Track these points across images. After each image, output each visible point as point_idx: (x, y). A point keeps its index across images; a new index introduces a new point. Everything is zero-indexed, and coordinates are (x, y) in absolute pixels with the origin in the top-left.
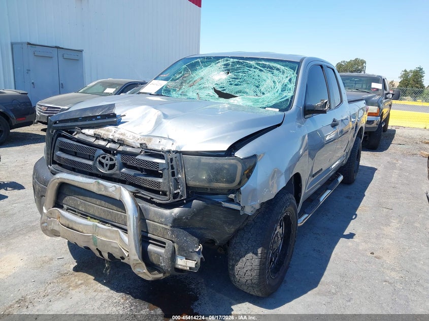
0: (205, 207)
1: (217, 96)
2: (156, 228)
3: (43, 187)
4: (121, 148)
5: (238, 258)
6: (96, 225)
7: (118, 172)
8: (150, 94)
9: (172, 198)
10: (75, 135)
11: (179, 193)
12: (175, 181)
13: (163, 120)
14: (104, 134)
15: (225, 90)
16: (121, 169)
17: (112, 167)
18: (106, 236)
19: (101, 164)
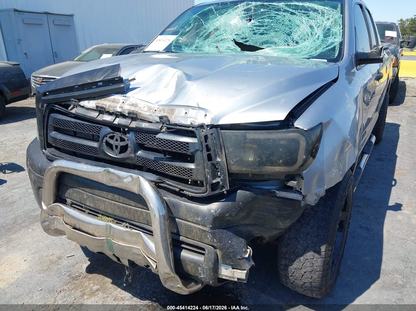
0: (254, 199)
1: (239, 49)
2: (190, 230)
3: (39, 177)
4: (134, 124)
5: (293, 257)
6: (110, 226)
7: (132, 155)
8: (158, 52)
9: (209, 189)
10: (71, 110)
11: (218, 183)
12: (213, 167)
13: (187, 82)
14: (109, 106)
15: (248, 41)
16: (136, 152)
17: (124, 149)
18: (124, 240)
19: (110, 146)
